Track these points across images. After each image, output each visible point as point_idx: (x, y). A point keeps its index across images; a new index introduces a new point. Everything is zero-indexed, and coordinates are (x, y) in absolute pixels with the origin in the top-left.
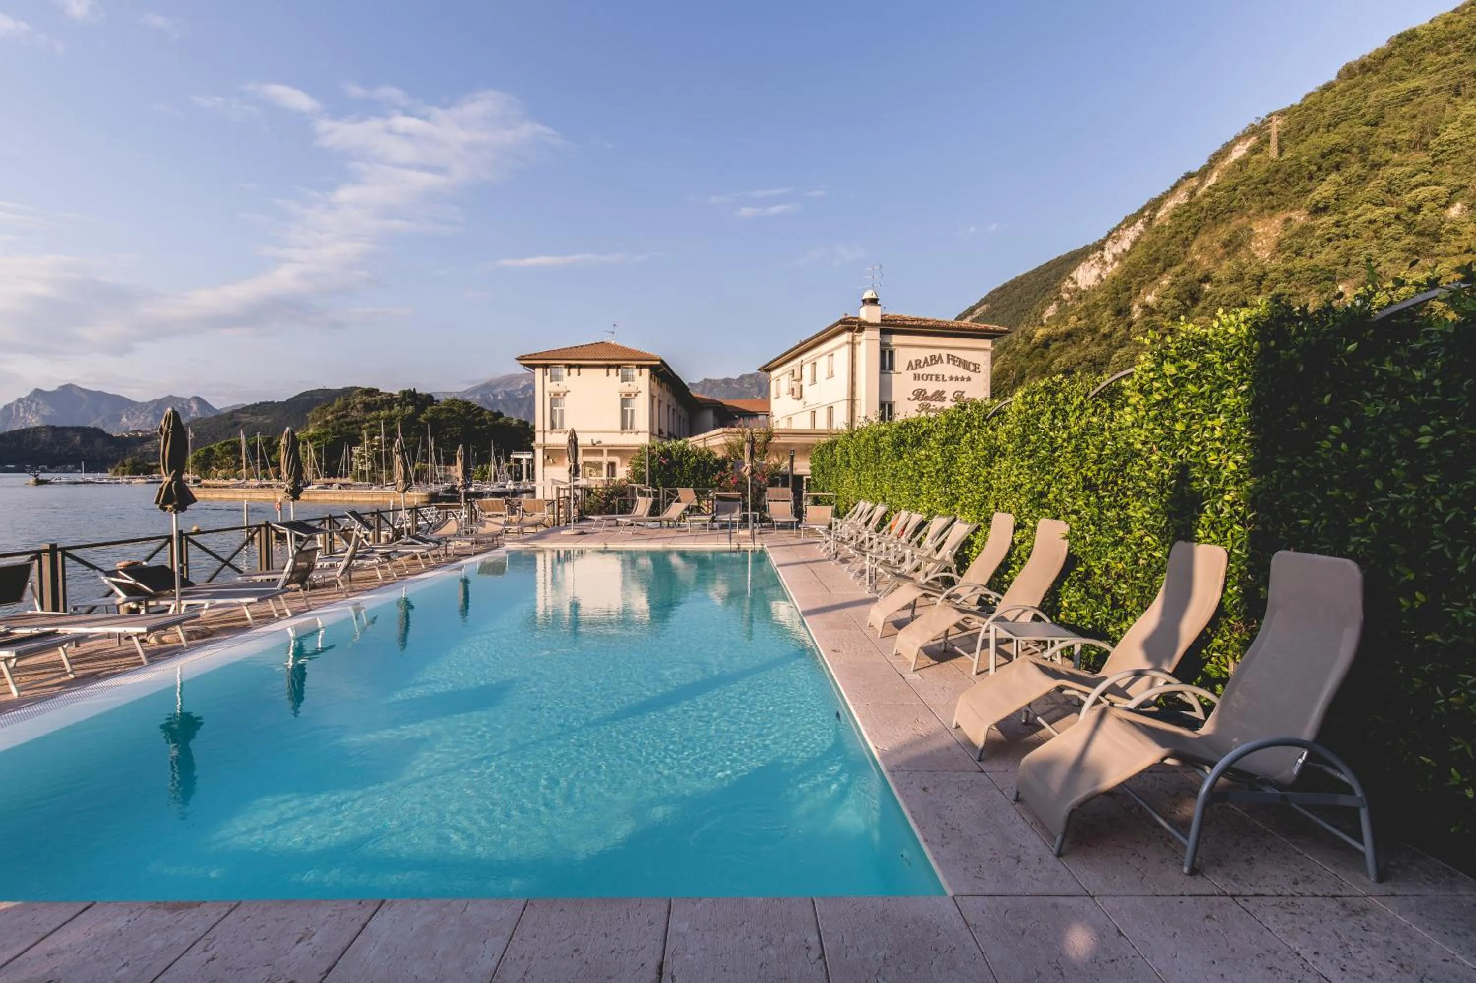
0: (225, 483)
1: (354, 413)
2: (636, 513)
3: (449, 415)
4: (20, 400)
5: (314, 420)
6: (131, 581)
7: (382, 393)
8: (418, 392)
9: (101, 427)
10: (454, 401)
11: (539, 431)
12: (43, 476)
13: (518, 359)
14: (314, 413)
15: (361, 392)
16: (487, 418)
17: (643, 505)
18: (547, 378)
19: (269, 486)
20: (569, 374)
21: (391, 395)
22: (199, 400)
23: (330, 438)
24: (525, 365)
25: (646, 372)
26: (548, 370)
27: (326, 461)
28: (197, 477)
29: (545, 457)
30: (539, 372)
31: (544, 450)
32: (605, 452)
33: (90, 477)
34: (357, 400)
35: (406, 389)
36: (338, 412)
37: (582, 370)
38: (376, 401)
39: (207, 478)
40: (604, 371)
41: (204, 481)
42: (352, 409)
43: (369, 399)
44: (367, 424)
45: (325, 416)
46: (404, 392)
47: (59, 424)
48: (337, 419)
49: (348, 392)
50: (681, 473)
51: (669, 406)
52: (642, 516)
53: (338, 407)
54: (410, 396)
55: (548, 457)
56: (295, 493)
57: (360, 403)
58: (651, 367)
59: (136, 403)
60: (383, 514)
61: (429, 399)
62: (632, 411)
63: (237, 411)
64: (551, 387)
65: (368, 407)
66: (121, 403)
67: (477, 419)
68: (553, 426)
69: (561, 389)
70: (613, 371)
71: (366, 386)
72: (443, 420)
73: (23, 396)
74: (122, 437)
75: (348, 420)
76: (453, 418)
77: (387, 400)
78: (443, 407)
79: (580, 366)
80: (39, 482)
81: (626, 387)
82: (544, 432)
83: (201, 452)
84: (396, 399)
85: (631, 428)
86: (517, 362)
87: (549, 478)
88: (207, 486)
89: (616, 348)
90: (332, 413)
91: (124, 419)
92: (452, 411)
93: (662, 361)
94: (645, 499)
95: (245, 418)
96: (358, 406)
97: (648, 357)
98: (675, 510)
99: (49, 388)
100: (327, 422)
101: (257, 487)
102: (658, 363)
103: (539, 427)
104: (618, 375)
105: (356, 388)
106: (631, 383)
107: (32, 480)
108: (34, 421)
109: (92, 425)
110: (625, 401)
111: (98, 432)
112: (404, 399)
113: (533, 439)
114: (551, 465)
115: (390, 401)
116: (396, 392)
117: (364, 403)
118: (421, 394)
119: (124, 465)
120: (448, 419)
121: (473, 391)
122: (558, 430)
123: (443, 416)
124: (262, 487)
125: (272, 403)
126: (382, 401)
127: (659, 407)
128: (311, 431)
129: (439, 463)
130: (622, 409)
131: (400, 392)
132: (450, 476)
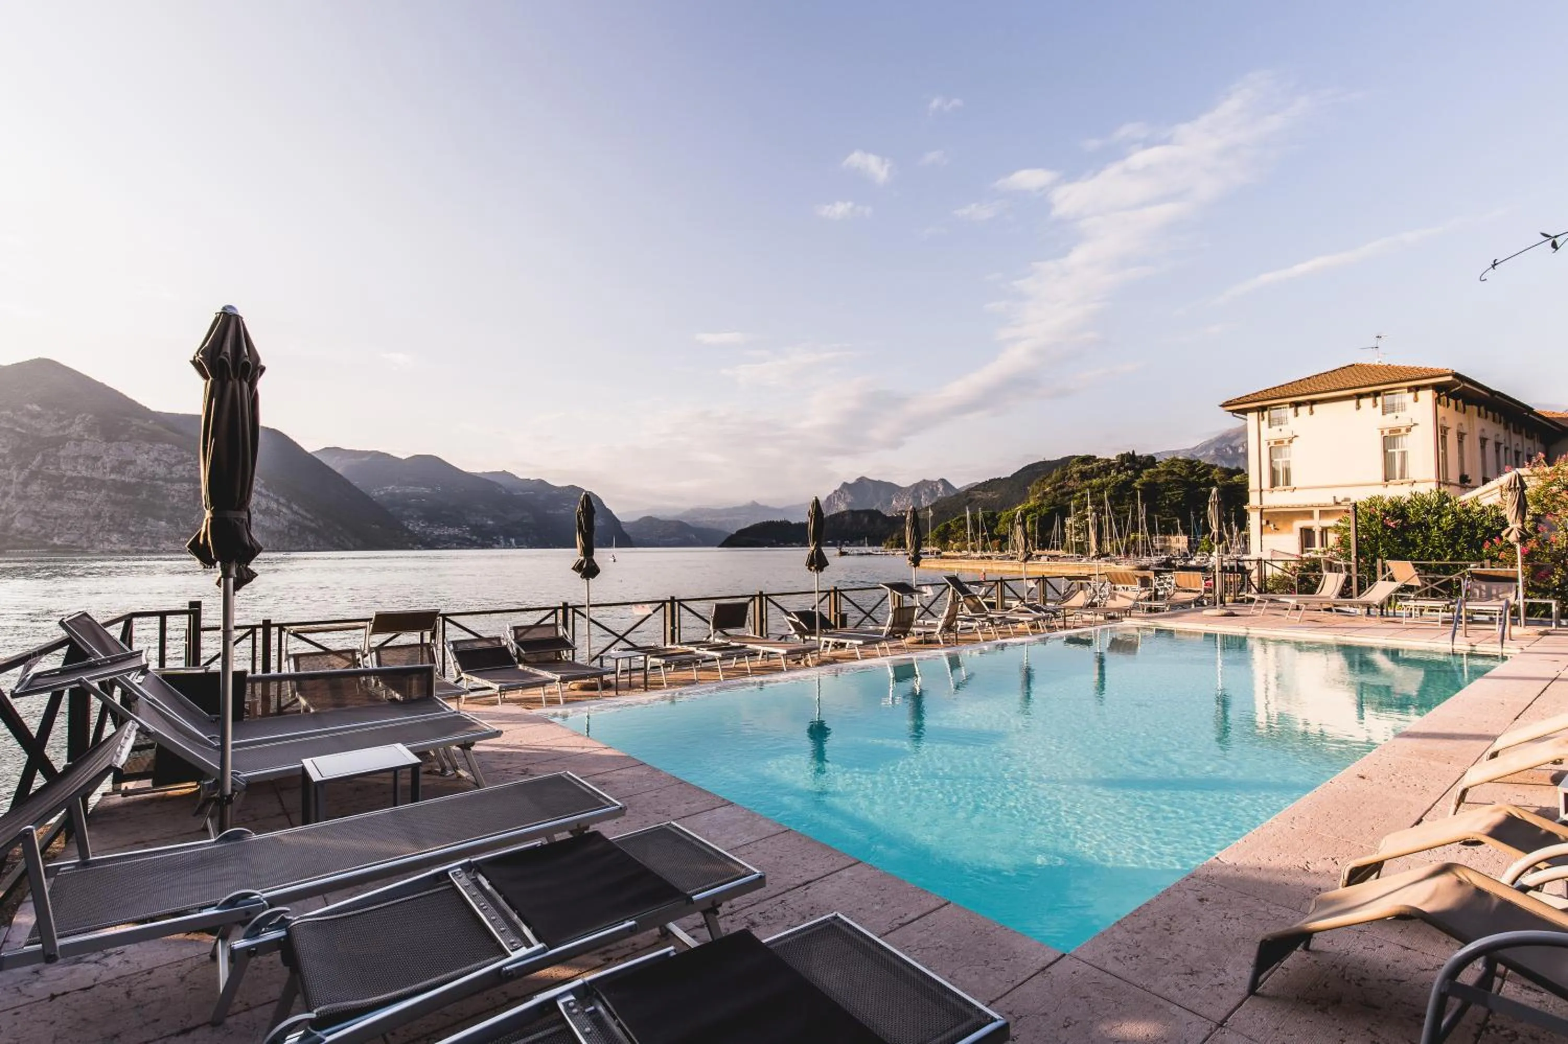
0: (958, 554)
1: (1071, 483)
2: (1321, 594)
3: (1169, 477)
4: (835, 492)
5: (1034, 493)
6: (797, 620)
7: (1098, 460)
8: (1137, 454)
9: (880, 509)
10: (1174, 461)
11: (1254, 491)
12: (845, 549)
13: (1223, 406)
14: (1034, 486)
15: (1077, 461)
16: (1216, 477)
17: (1332, 583)
18: (1265, 424)
19: (989, 558)
20: (1297, 415)
21: (1108, 460)
22: (943, 481)
23: (1044, 511)
24: (1233, 411)
25: (1427, 396)
26: (1266, 414)
27: (1040, 533)
28: (936, 549)
29: (1264, 522)
30: (1252, 417)
31: (1261, 513)
32: (1316, 514)
33: (870, 550)
34: (1074, 469)
35: (1124, 452)
36: (1055, 483)
37: (1315, 407)
38: (1093, 469)
39: (946, 550)
40: (1353, 403)
41: (944, 553)
42: (1069, 479)
43: (1086, 467)
44: (1079, 494)
45: (1044, 488)
46: (1123, 456)
47: (856, 509)
48: (1055, 490)
49: (1065, 462)
50: (1426, 539)
51: (1483, 441)
52: (1329, 597)
53: (1056, 478)
54: (1131, 461)
55: (1268, 523)
56: (916, 561)
57: (1077, 472)
58: (1437, 388)
59: (902, 488)
60: (1007, 582)
61: (1150, 461)
62: (1404, 454)
63: (972, 489)
64: (1270, 434)
65: (1084, 476)
66: (891, 488)
67: (1203, 480)
68: (1274, 484)
69: (1286, 433)
70: (1366, 403)
71: (1083, 454)
72: (1161, 484)
73: (837, 488)
74: (893, 517)
75: (1065, 490)
76: (1175, 481)
77: (1103, 467)
78: (1161, 469)
79: (1313, 402)
80: (843, 554)
81: (1390, 421)
82: (1261, 491)
83: (941, 527)
84: (1114, 464)
85: (1402, 477)
86: (1221, 408)
87: (1268, 548)
88: (947, 558)
89: (1374, 369)
90: (1050, 485)
91: (894, 502)
92: (1173, 473)
93: (1456, 376)
94: (1335, 574)
95: (979, 495)
96: (1075, 476)
97: (1430, 373)
98: (1380, 591)
99: (851, 481)
100: (1045, 494)
101: (978, 559)
102: (1450, 378)
103: (1253, 484)
104: (1375, 405)
105: (1074, 457)
106: (1399, 414)
107: (838, 552)
108: (842, 507)
109: (874, 508)
110: (1389, 440)
111: (878, 513)
112: (1122, 464)
113: (1246, 501)
114: (1271, 532)
115: (1107, 466)
116: (1113, 457)
117: (1080, 472)
118: (1141, 457)
119: (892, 540)
120: (1167, 482)
121: (1205, 447)
122: (1281, 487)
123: (1161, 480)
124: (983, 558)
125: (999, 479)
126: (1099, 468)
127: (1460, 442)
128: (1032, 503)
129: (1152, 532)
130: (1385, 452)
131: (1117, 457)
132: (1170, 547)
